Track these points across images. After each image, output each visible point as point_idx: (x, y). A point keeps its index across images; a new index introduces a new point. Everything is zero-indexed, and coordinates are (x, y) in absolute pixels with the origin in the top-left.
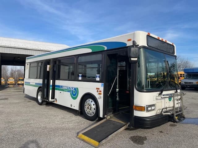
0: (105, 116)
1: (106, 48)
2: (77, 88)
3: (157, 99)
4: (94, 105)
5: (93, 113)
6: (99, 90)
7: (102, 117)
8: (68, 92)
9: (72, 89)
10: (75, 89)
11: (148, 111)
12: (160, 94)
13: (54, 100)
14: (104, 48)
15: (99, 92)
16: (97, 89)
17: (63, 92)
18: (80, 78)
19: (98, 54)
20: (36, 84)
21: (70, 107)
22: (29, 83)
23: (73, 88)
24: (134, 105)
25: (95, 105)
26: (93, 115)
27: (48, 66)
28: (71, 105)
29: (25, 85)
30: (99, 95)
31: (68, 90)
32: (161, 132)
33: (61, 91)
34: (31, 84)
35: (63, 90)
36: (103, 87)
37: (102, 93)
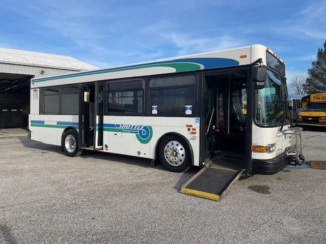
0: (203, 163)
1: (202, 67)
2: (149, 127)
3: (277, 136)
4: (181, 149)
5: (181, 161)
6: (191, 128)
7: (198, 165)
8: (130, 132)
9: (140, 128)
10: (145, 128)
11: (270, 152)
12: (281, 130)
13: (101, 147)
14: (200, 67)
15: (191, 131)
16: (187, 126)
17: (120, 133)
18: (155, 112)
19: (189, 75)
20: (58, 123)
21: (137, 155)
22: (43, 122)
23: (142, 127)
24: (253, 145)
25: (183, 149)
26: (180, 163)
27: (86, 93)
28: (139, 153)
29: (32, 125)
30: (192, 135)
31: (131, 129)
32: (279, 179)
33: (116, 133)
34: (46, 123)
35: (121, 131)
36: (199, 124)
37: (198, 131)
